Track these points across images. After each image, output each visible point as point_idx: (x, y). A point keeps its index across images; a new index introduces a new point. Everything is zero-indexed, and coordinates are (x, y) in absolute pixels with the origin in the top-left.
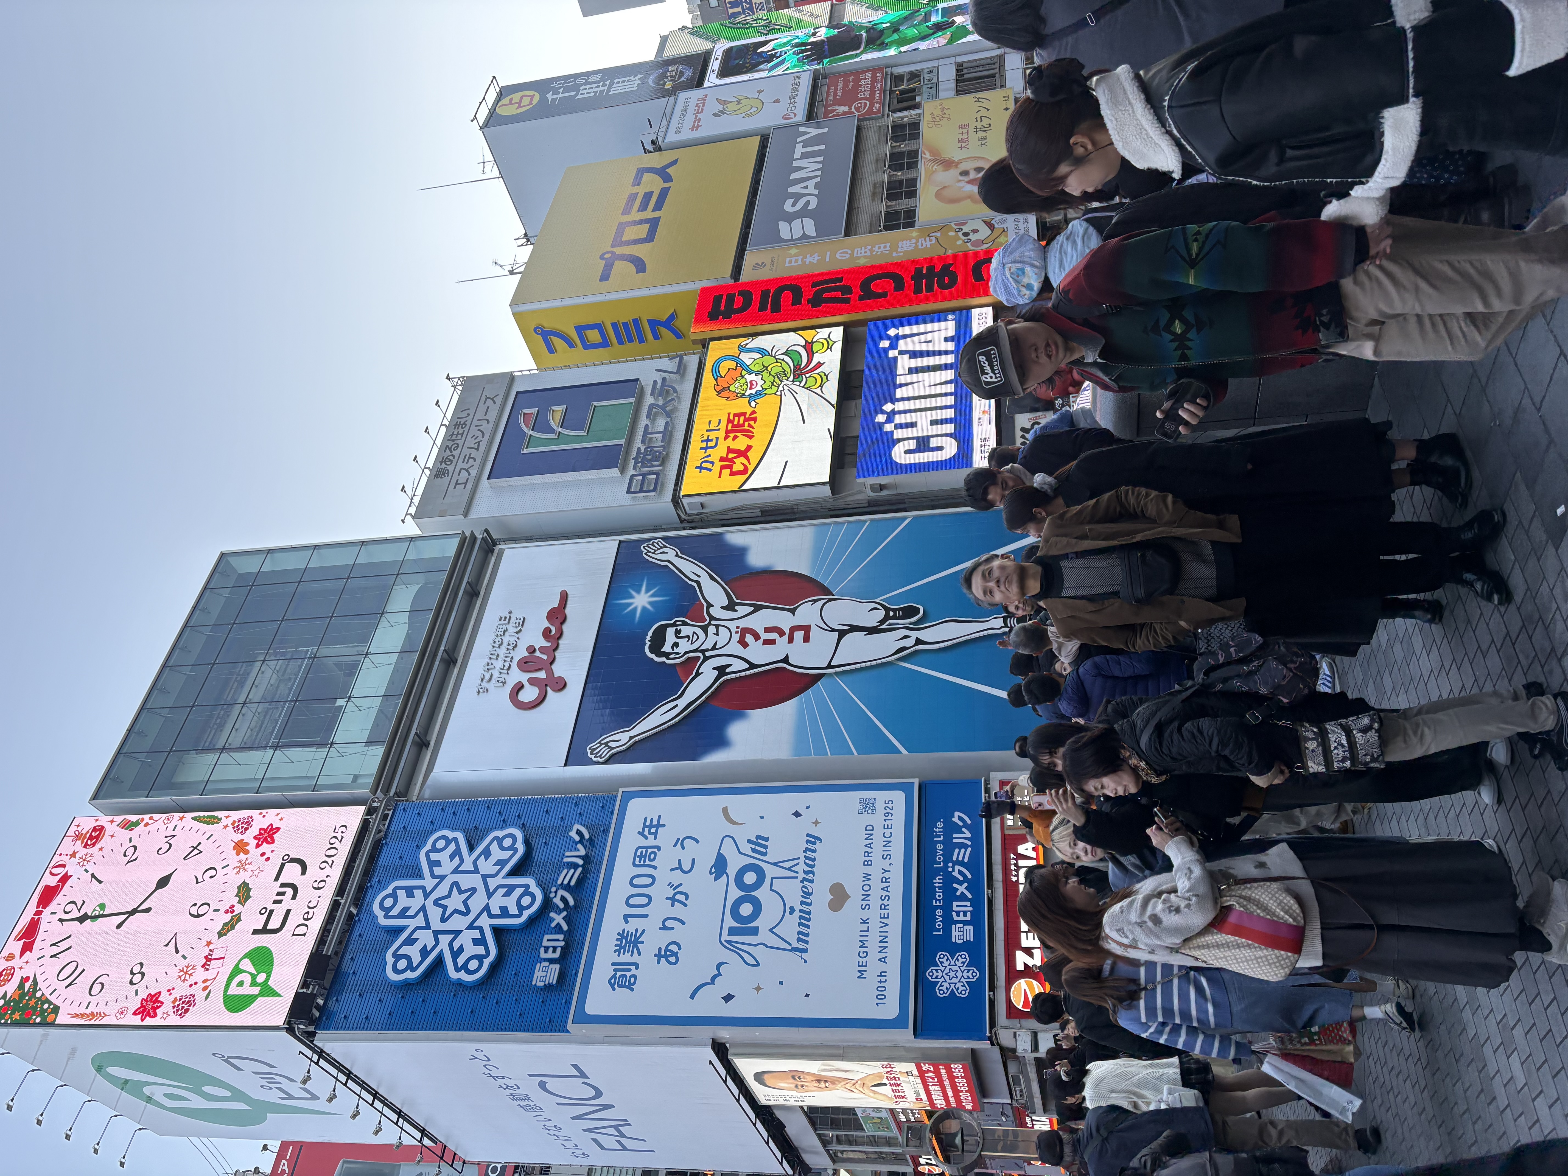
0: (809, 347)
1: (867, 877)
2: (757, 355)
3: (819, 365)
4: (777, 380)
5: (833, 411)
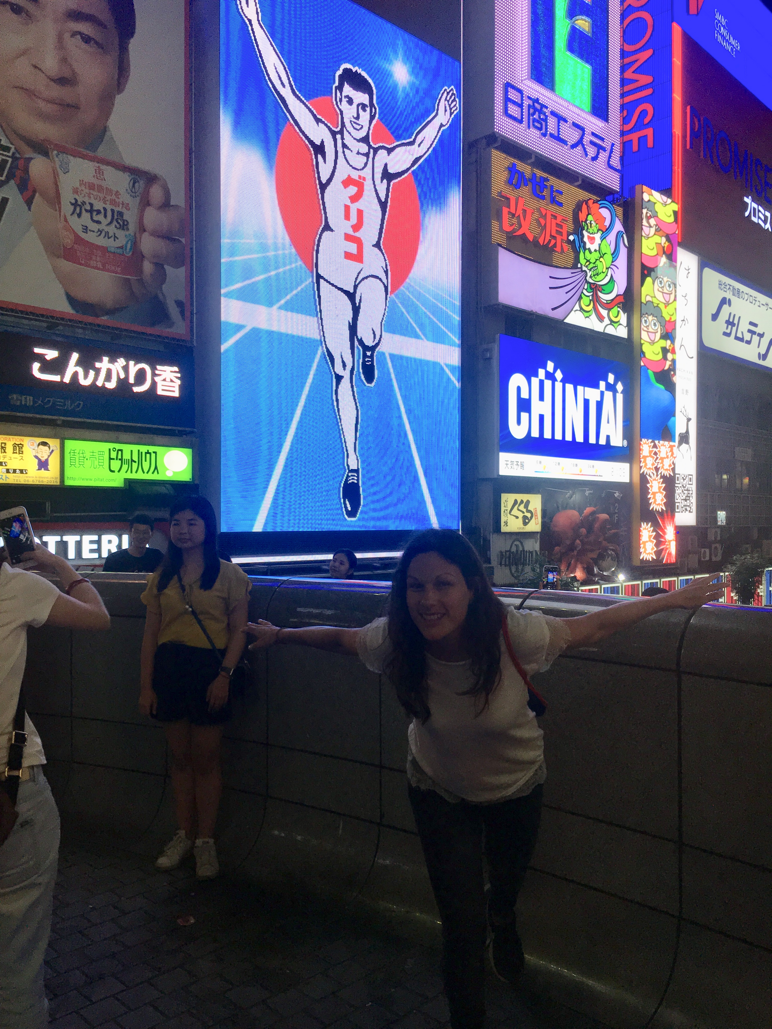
2: (613, 248)
4: (591, 265)
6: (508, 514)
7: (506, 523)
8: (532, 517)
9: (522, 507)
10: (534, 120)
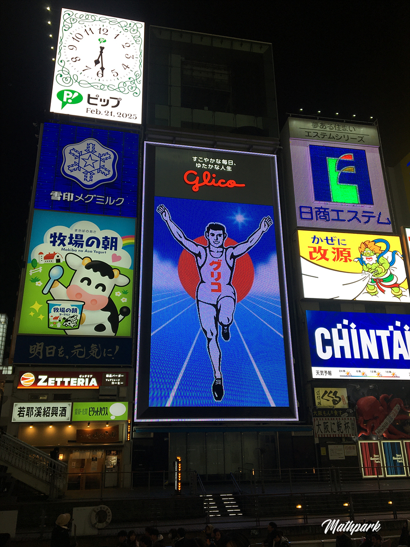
0: (397, 285)
2: (390, 260)
3: (383, 291)
4: (373, 271)
5: (351, 299)
6: (321, 399)
7: (320, 403)
8: (340, 400)
9: (331, 395)
10: (320, 216)
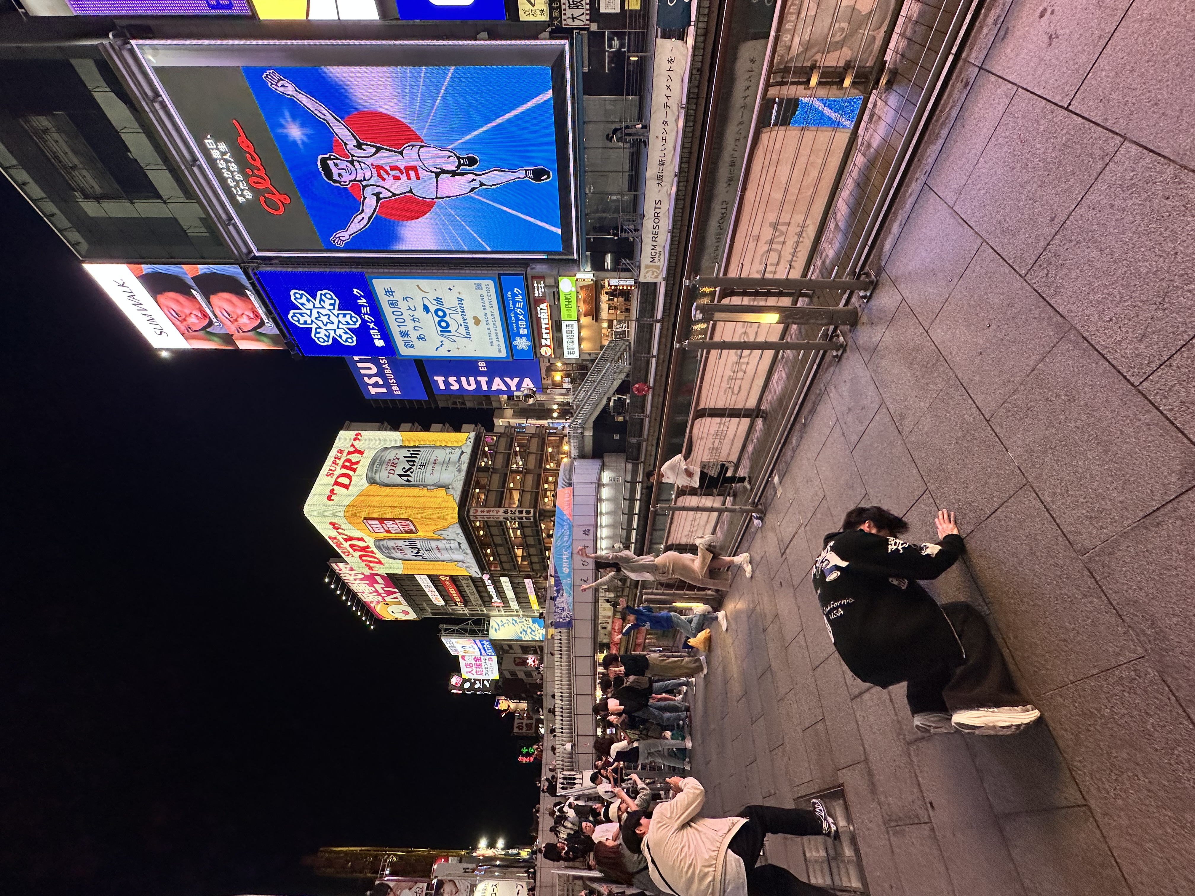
1: (486, 314)
6: (535, 8)
7: (542, 12)
